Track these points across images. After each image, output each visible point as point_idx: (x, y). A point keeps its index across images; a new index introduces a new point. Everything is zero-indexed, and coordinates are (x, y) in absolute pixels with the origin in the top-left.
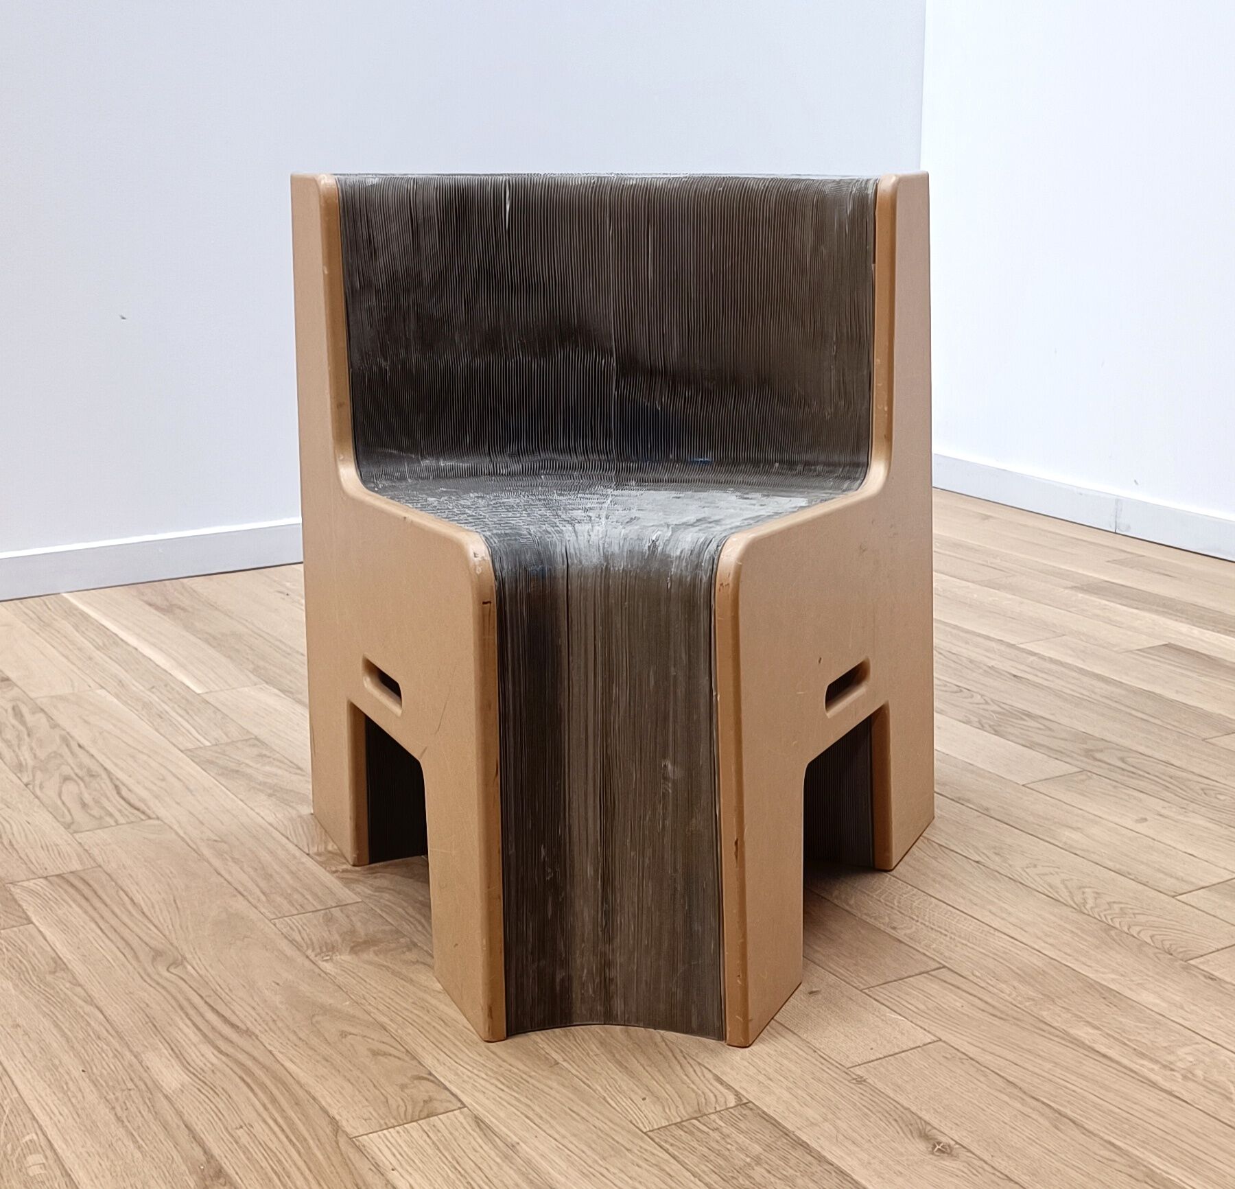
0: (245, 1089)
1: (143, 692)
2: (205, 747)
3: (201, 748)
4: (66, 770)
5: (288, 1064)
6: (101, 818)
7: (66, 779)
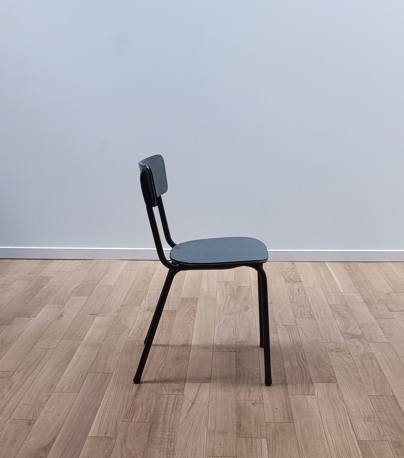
0: (299, 370)
1: (329, 289)
2: (335, 305)
3: (333, 305)
4: (302, 304)
5: (309, 369)
6: (303, 316)
7: (301, 306)
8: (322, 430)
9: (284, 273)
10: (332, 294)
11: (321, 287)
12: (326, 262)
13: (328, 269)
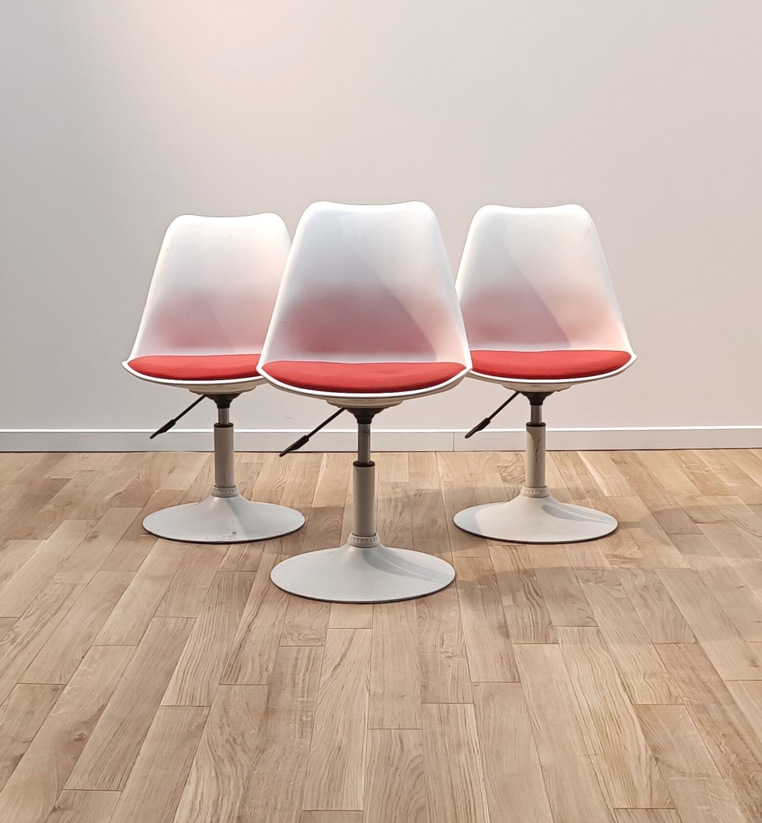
8: (571, 692)
9: (500, 468)
12: (579, 452)
13: (581, 461)
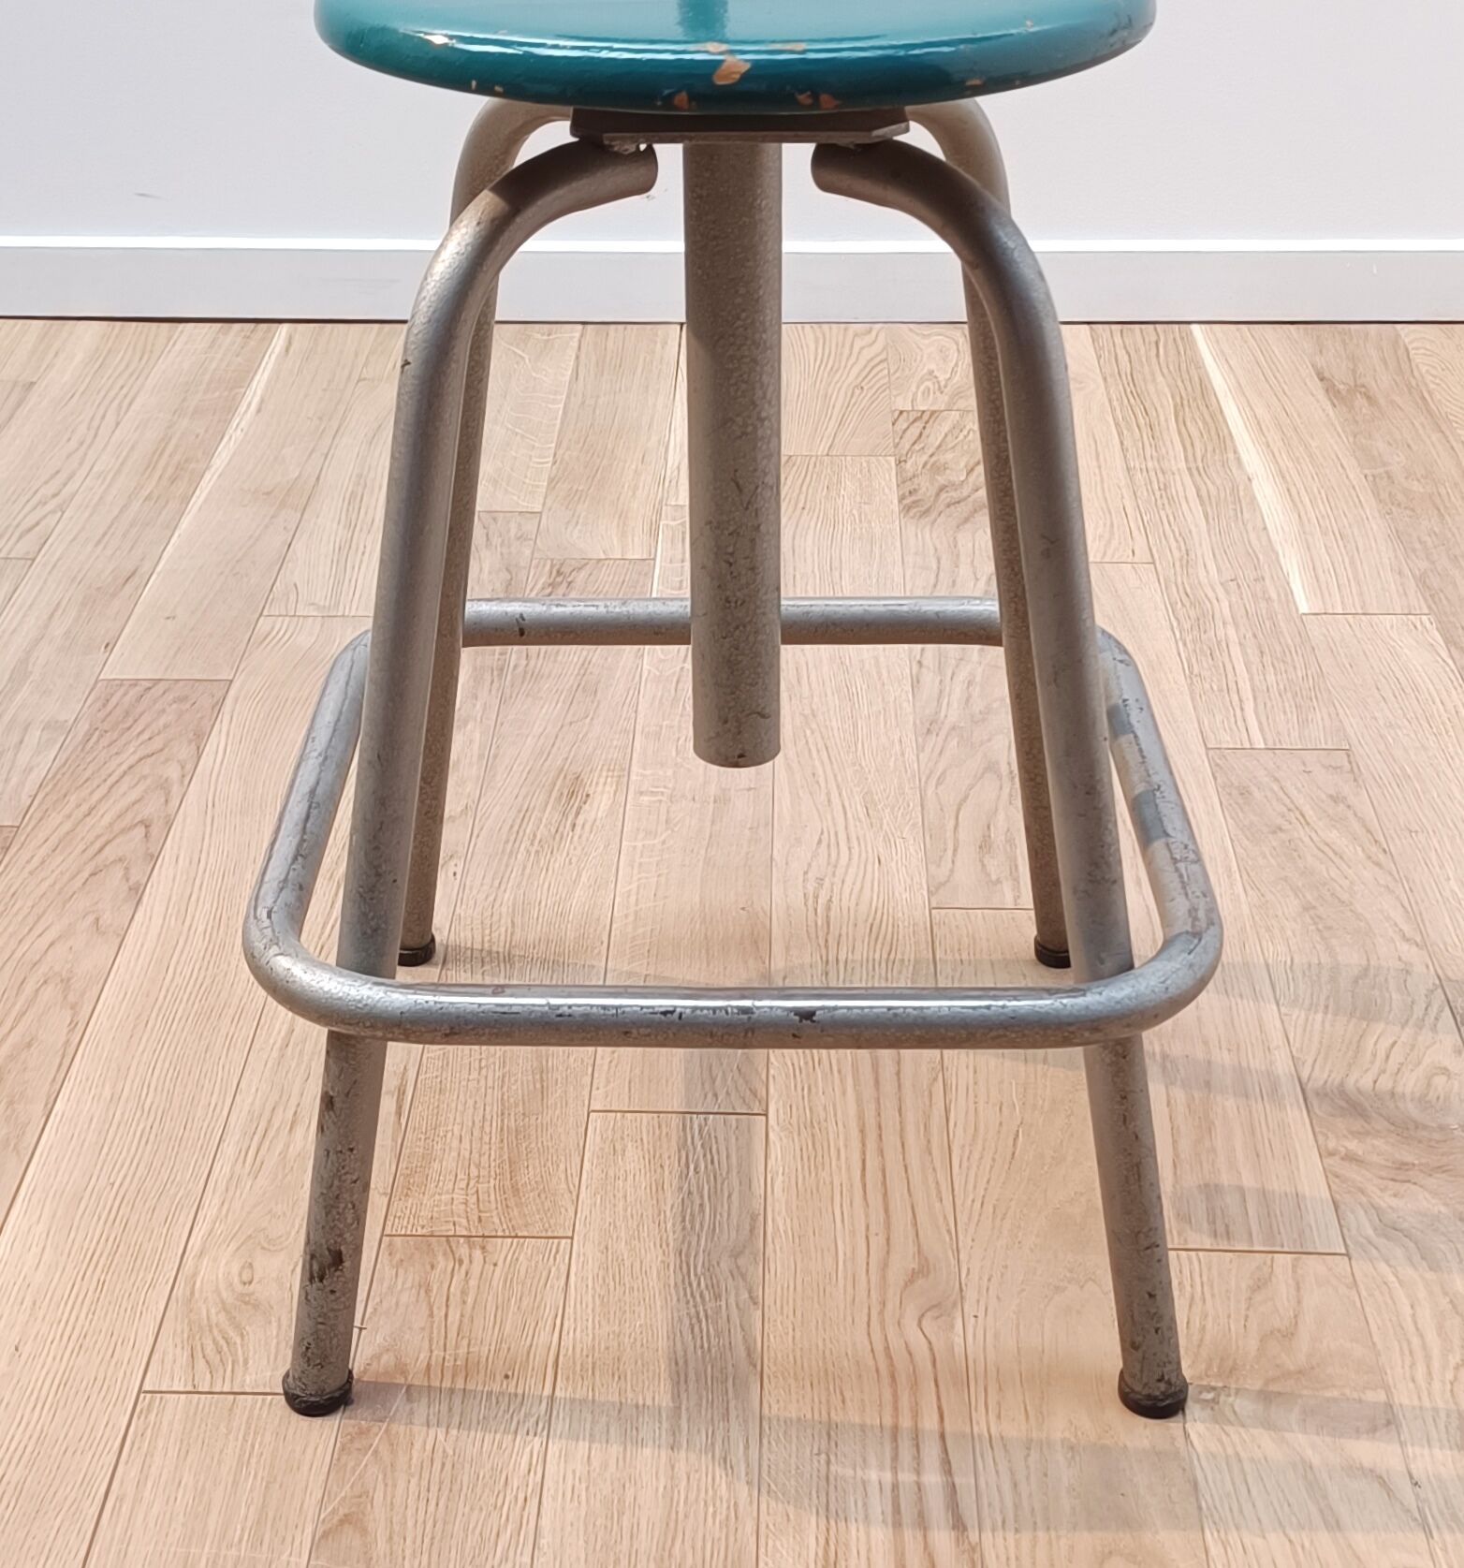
1: (1212, 584)
2: (1252, 748)
9: (902, 424)
10: (1231, 631)
11: (1154, 563)
12: (1195, 327)
13: (1205, 388)
